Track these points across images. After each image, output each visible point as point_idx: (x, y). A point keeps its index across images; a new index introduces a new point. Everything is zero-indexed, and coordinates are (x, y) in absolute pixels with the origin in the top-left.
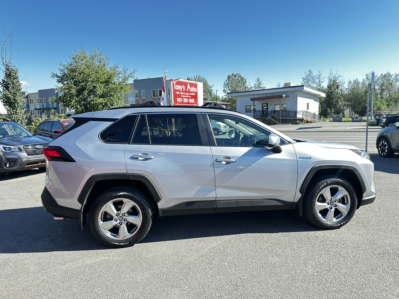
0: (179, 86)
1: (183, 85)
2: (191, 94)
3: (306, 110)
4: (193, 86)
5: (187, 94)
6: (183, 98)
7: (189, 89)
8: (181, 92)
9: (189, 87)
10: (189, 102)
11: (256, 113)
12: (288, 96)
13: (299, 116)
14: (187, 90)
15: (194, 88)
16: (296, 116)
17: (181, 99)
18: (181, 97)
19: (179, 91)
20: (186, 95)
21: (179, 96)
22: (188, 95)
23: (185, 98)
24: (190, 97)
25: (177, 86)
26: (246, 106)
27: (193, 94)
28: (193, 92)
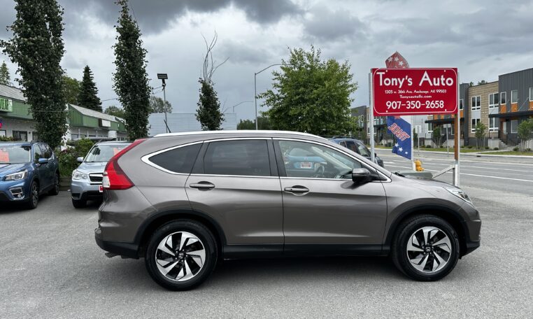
0: (393, 79)
1: (407, 77)
4: (442, 76)
5: (421, 92)
6: (404, 101)
8: (400, 89)
9: (425, 77)
10: (424, 106)
14: (420, 84)
15: (443, 79)
17: (400, 102)
19: (395, 88)
20: (417, 94)
21: (395, 97)
22: (423, 95)
23: (410, 100)
24: (430, 97)
25: (387, 79)
27: (438, 91)
28: (441, 87)
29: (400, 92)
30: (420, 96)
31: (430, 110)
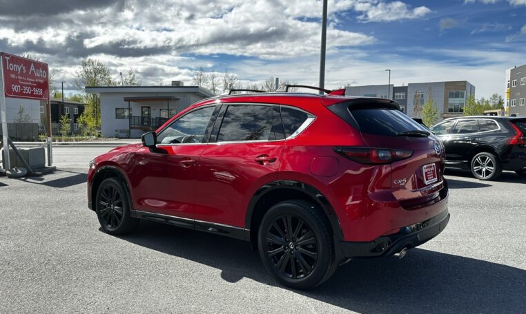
0: (14, 65)
1: (22, 65)
2: (37, 80)
4: (40, 69)
5: (29, 80)
6: (22, 86)
8: (19, 75)
9: (32, 68)
10: (33, 92)
11: (133, 120)
12: (178, 99)
14: (30, 74)
17: (19, 87)
18: (18, 84)
19: (15, 73)
20: (29, 82)
21: (16, 82)
22: (32, 82)
23: (26, 85)
24: (35, 85)
25: (11, 64)
26: (116, 109)
27: (39, 81)
28: (40, 78)
29: (19, 78)
30: (30, 84)
31: (35, 96)
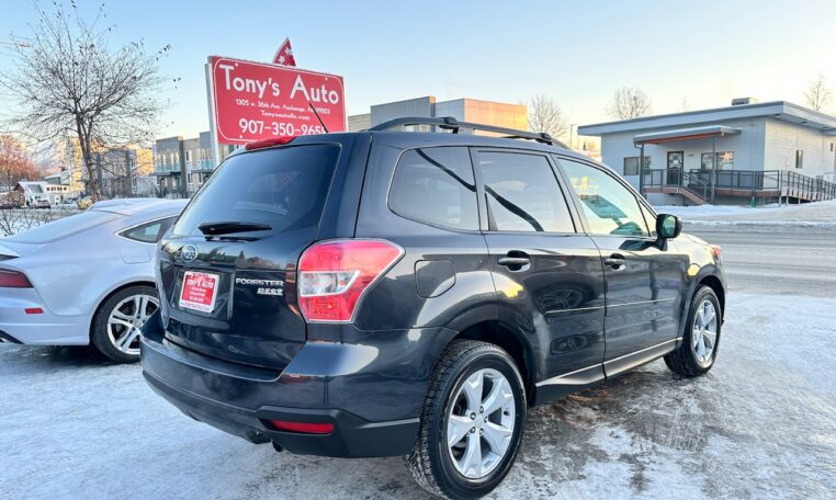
0: (248, 81)
1: (270, 80)
2: (310, 109)
3: (793, 168)
4: (323, 87)
5: (295, 109)
6: (268, 121)
7: (299, 93)
8: (261, 100)
9: (299, 85)
12: (739, 132)
13: (769, 184)
14: (292, 96)
15: (324, 92)
16: (760, 184)
17: (262, 123)
19: (253, 97)
20: (288, 112)
21: (253, 114)
22: (297, 113)
25: (237, 79)
26: (625, 160)
27: (318, 110)
28: (321, 104)
29: (261, 104)
30: (292, 116)
